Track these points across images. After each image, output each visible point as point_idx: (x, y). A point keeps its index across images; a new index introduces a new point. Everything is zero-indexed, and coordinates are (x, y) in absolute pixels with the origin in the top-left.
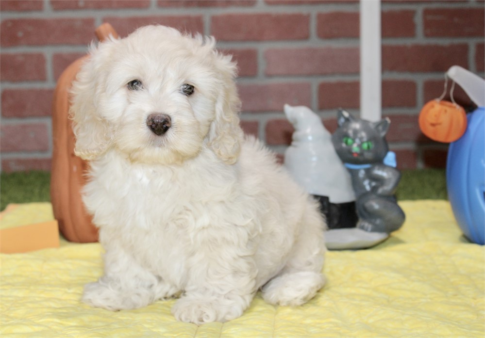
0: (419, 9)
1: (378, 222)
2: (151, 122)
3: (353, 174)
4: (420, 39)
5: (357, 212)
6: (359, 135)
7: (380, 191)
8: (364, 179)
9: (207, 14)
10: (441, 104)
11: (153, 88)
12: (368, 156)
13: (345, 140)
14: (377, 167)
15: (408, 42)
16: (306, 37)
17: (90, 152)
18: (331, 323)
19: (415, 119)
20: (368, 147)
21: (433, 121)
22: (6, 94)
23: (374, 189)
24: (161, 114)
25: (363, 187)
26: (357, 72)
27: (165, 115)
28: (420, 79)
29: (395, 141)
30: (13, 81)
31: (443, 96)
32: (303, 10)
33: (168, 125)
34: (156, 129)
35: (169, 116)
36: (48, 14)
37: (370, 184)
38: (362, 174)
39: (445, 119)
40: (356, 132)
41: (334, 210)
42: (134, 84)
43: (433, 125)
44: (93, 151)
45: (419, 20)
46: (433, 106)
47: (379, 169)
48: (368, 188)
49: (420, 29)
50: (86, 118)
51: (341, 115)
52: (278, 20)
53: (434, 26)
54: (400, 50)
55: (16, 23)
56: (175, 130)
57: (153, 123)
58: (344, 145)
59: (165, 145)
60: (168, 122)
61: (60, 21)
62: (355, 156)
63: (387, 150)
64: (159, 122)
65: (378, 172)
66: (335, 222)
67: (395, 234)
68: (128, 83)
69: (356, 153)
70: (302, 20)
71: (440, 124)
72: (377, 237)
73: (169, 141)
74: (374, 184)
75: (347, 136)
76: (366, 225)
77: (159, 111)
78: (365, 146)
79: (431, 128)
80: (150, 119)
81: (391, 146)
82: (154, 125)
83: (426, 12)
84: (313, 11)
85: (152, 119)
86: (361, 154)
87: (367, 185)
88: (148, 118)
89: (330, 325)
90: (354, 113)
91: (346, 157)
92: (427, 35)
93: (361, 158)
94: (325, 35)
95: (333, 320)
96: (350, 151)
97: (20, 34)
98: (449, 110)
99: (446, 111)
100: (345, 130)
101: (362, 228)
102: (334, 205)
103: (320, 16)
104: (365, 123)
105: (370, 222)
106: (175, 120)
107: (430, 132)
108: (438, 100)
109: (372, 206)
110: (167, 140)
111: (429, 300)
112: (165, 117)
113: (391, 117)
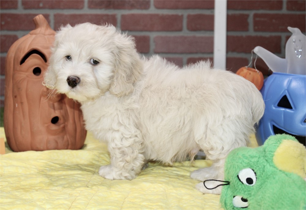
0: (251, 13)
4: (251, 32)
9: (119, 13)
10: (247, 69)
15: (244, 34)
16: (180, 30)
18: (158, 205)
31: (249, 65)
32: (179, 12)
33: (76, 82)
34: (71, 84)
35: (78, 77)
42: (68, 57)
45: (251, 20)
49: (251, 26)
52: (163, 18)
53: (259, 25)
54: (239, 38)
61: (28, 16)
68: (66, 57)
70: (178, 19)
83: (256, 16)
84: (185, 13)
89: (157, 207)
92: (255, 30)
94: (192, 28)
95: (160, 204)
97: (3, 23)
99: (250, 74)
103: (189, 16)
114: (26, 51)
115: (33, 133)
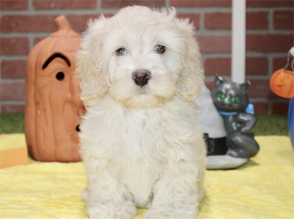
0: (271, 11)
1: (241, 151)
2: (135, 77)
3: (225, 119)
4: (271, 31)
5: (227, 144)
6: (229, 93)
7: (243, 129)
8: (232, 122)
10: (285, 72)
11: (135, 51)
12: (236, 106)
13: (219, 95)
14: (241, 114)
15: (263, 32)
16: (197, 29)
17: (92, 96)
19: (267, 82)
20: (235, 100)
21: (279, 84)
22: (4, 63)
23: (239, 129)
24: (142, 70)
25: (232, 127)
26: (230, 51)
27: (145, 70)
28: (271, 57)
29: (254, 97)
30: (8, 54)
31: (286, 67)
32: (195, 11)
33: (148, 78)
34: (140, 82)
35: (148, 71)
36: (31, 12)
37: (236, 125)
38: (231, 118)
39: (287, 82)
40: (227, 90)
41: (212, 143)
42: (120, 51)
43: (279, 86)
44: (93, 96)
45: (270, 18)
46: (279, 74)
47: (242, 116)
48: (235, 128)
49: (271, 24)
50: (88, 73)
51: (217, 79)
54: (259, 37)
55: (11, 18)
56: (154, 80)
57: (137, 78)
58: (219, 99)
59: (149, 92)
60: (148, 75)
61: (39, 17)
62: (227, 106)
63: (248, 103)
64: (141, 76)
65: (242, 117)
66: (213, 150)
67: (253, 159)
68: (116, 51)
69: (227, 104)
70: (195, 17)
71: (284, 86)
72: (240, 161)
73: (150, 89)
74: (239, 125)
75: (221, 93)
76: (233, 152)
77: (141, 68)
78: (233, 99)
79: (278, 88)
80: (134, 74)
81: (251, 100)
82: (138, 80)
83: (276, 13)
84: (202, 12)
85: (135, 74)
86: (231, 105)
87: (234, 126)
88: (133, 74)
90: (227, 78)
91: (220, 107)
92: (276, 28)
93: (230, 108)
94: (209, 27)
96: (223, 104)
97: (13, 25)
98: (290, 76)
99: (288, 77)
100: (220, 89)
101: (231, 155)
102: (212, 139)
103: (206, 15)
104: (233, 84)
105: (236, 151)
106: (153, 72)
107: (277, 91)
108: (283, 70)
109: (237, 141)
110: (149, 89)
111: (275, 208)
112: (145, 72)
113: (251, 81)
114: (49, 55)
115: (56, 142)
